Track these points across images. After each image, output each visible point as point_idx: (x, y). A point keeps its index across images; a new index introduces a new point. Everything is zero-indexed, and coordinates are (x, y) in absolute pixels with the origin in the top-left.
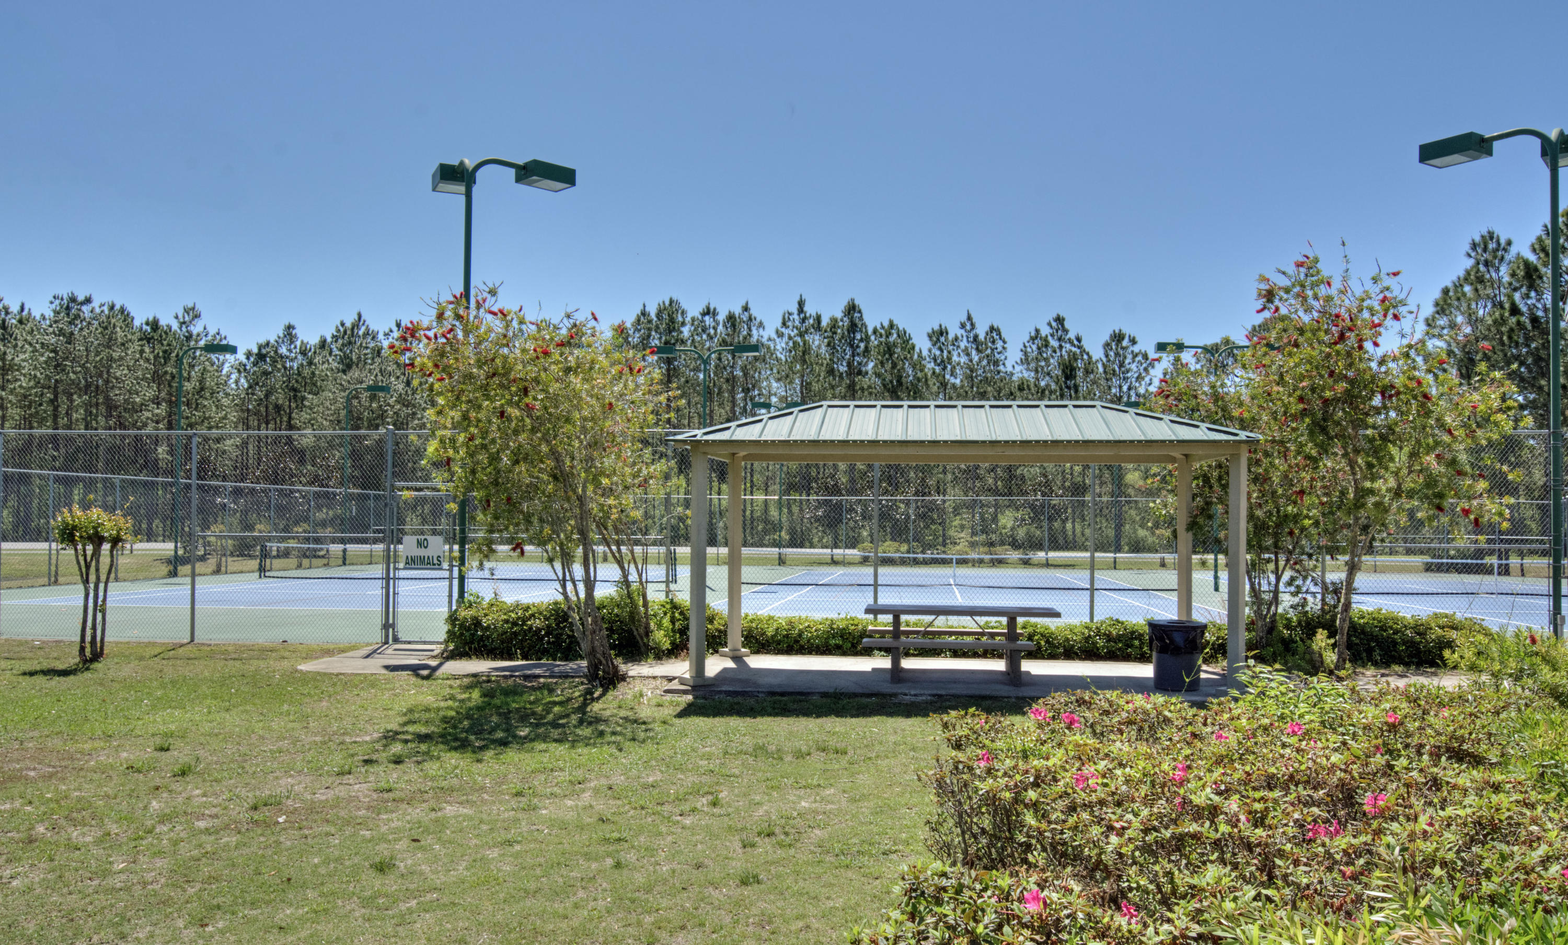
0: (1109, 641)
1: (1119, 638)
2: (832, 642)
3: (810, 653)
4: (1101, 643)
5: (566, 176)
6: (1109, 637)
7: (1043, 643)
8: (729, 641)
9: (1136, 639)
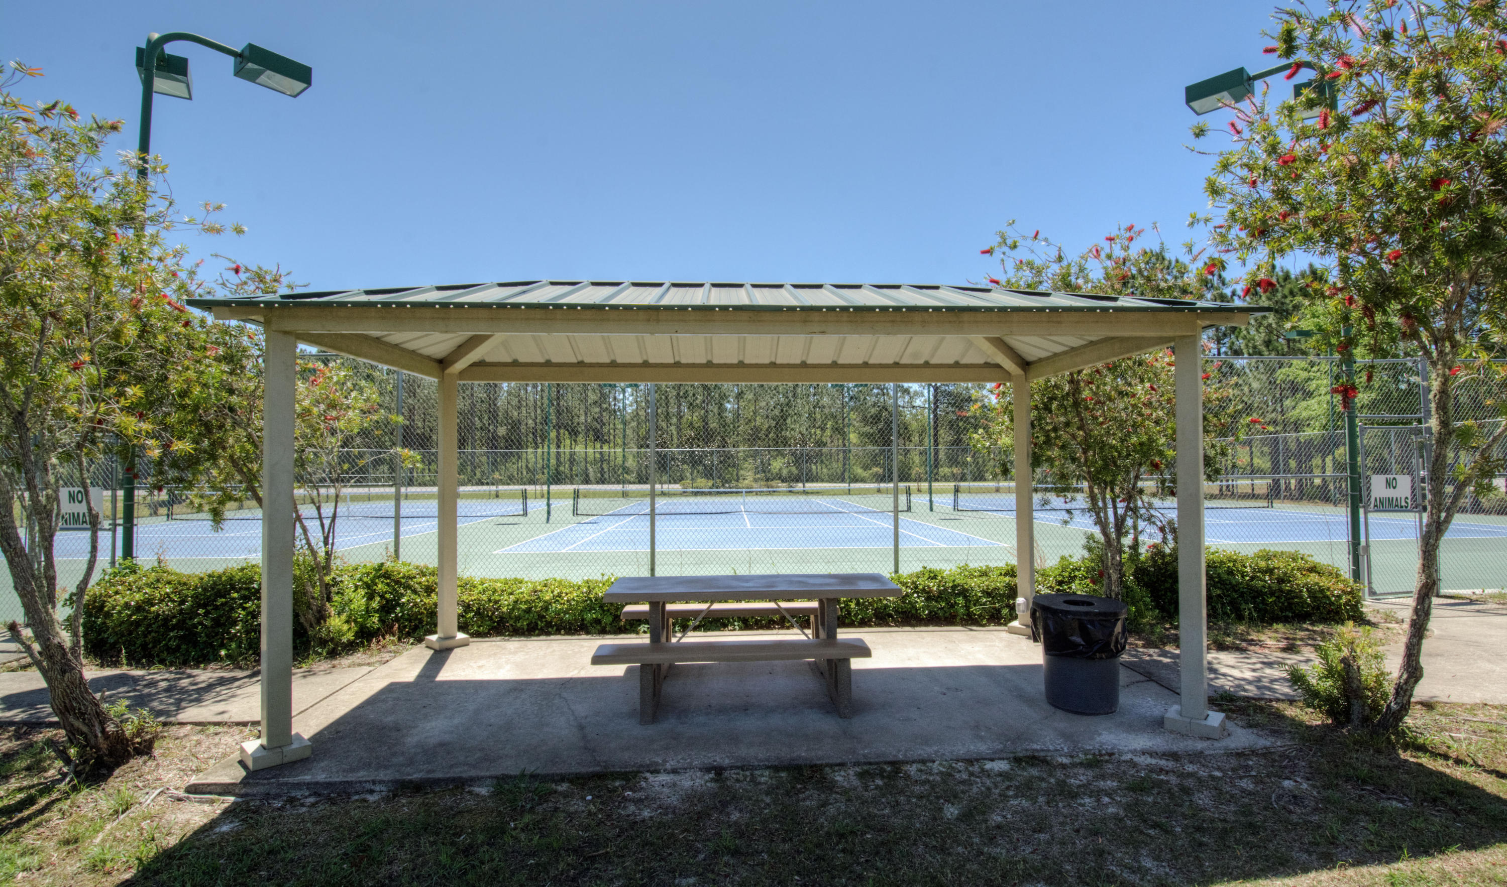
0: (929, 599)
1: (940, 596)
2: (589, 616)
3: (558, 632)
4: (920, 602)
5: (302, 74)
6: (929, 596)
7: (853, 605)
8: (439, 629)
9: (958, 595)
